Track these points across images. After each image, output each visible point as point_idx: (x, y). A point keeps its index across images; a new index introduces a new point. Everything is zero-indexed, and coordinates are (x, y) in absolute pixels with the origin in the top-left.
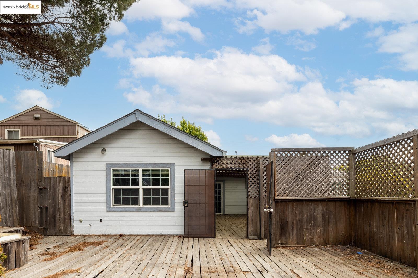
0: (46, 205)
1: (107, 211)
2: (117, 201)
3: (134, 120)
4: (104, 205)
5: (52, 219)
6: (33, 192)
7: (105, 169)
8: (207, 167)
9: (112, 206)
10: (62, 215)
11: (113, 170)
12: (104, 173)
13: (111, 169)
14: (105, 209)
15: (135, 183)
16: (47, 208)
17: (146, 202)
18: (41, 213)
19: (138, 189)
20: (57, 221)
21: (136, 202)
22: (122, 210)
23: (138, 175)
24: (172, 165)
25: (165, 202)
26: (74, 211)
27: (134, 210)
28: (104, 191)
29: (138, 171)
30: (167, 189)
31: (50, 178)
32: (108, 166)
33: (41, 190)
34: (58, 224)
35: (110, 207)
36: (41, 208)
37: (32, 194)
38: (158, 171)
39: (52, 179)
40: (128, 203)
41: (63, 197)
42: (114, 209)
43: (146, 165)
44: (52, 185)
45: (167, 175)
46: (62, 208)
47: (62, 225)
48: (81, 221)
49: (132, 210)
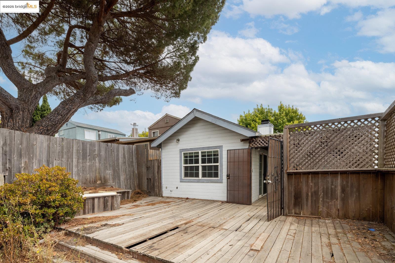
0: (150, 177)
1: (181, 182)
2: (186, 175)
3: (193, 117)
4: (179, 177)
5: (153, 186)
6: (144, 170)
7: (179, 153)
8: (246, 146)
9: (183, 178)
10: (157, 184)
11: (184, 154)
12: (179, 156)
13: (183, 153)
14: (179, 180)
15: (197, 162)
16: (150, 179)
17: (204, 175)
18: (148, 182)
19: (199, 166)
20: (155, 187)
21: (197, 175)
22: (189, 181)
23: (198, 156)
24: (221, 147)
25: (216, 175)
26: (163, 181)
27: (196, 181)
28: (179, 168)
29: (198, 153)
30: (218, 166)
31: (151, 160)
32: (181, 151)
33: (148, 168)
34: (155, 189)
35: (182, 179)
36: (147, 179)
37: (144, 171)
38: (211, 152)
39: (153, 161)
40: (193, 177)
41: (158, 172)
42: (184, 181)
43: (203, 148)
44: (153, 165)
45: (218, 155)
46: (157, 179)
47: (157, 190)
48: (166, 188)
49: (195, 181)
